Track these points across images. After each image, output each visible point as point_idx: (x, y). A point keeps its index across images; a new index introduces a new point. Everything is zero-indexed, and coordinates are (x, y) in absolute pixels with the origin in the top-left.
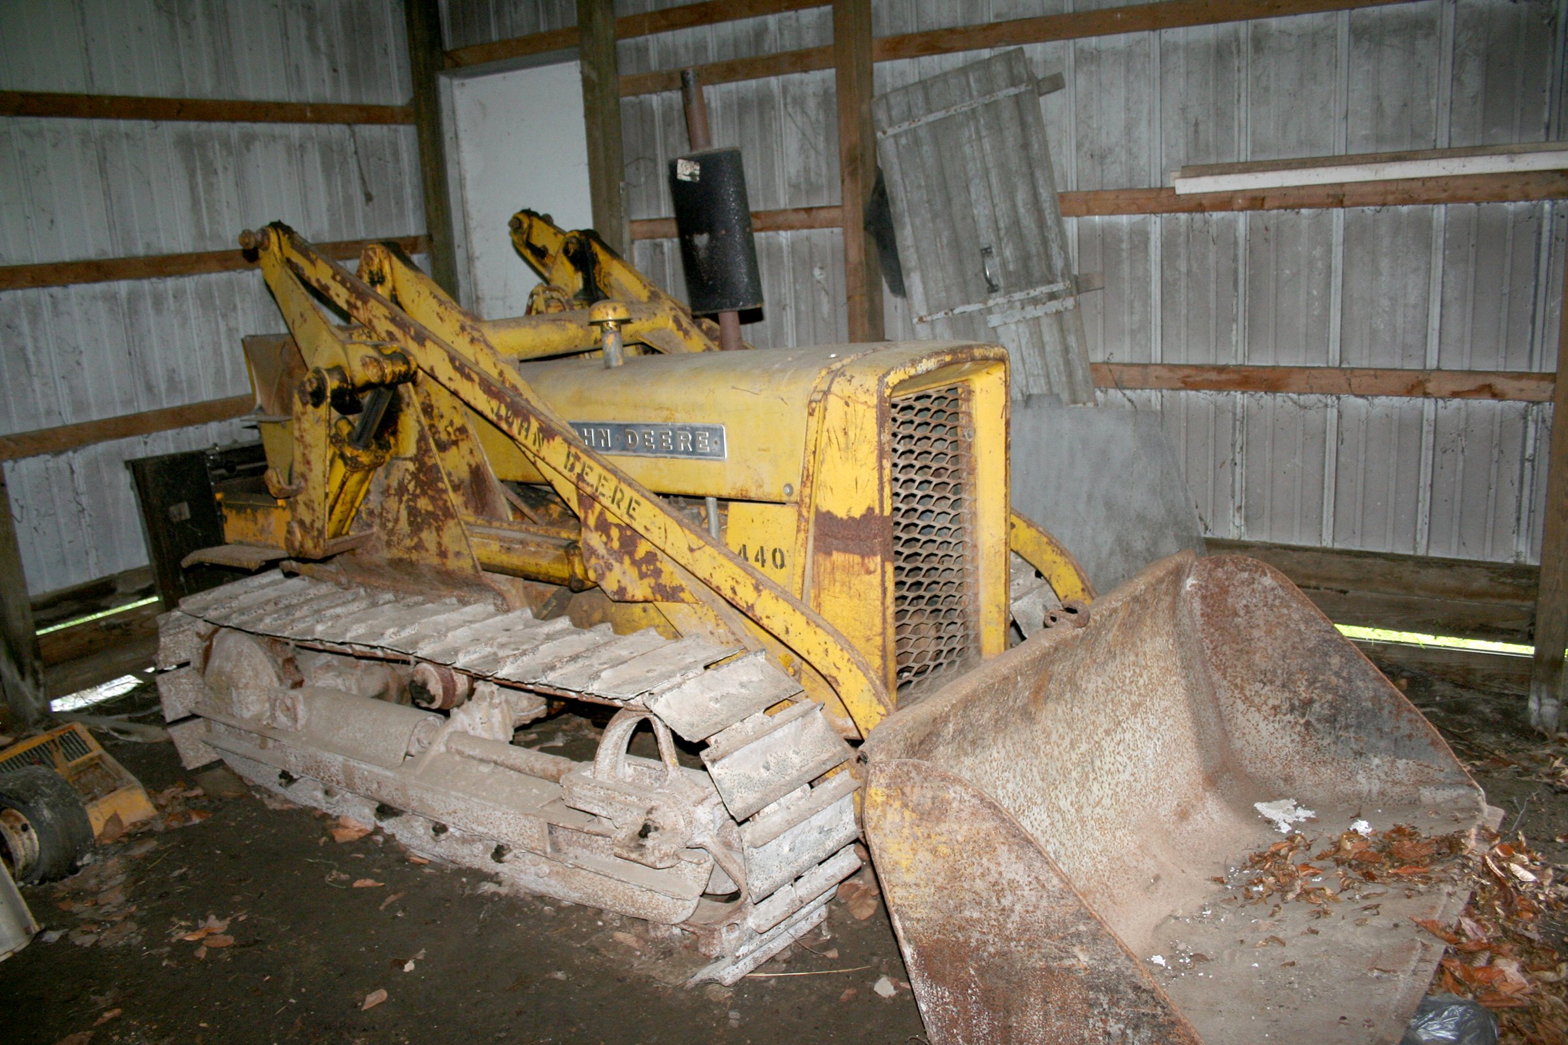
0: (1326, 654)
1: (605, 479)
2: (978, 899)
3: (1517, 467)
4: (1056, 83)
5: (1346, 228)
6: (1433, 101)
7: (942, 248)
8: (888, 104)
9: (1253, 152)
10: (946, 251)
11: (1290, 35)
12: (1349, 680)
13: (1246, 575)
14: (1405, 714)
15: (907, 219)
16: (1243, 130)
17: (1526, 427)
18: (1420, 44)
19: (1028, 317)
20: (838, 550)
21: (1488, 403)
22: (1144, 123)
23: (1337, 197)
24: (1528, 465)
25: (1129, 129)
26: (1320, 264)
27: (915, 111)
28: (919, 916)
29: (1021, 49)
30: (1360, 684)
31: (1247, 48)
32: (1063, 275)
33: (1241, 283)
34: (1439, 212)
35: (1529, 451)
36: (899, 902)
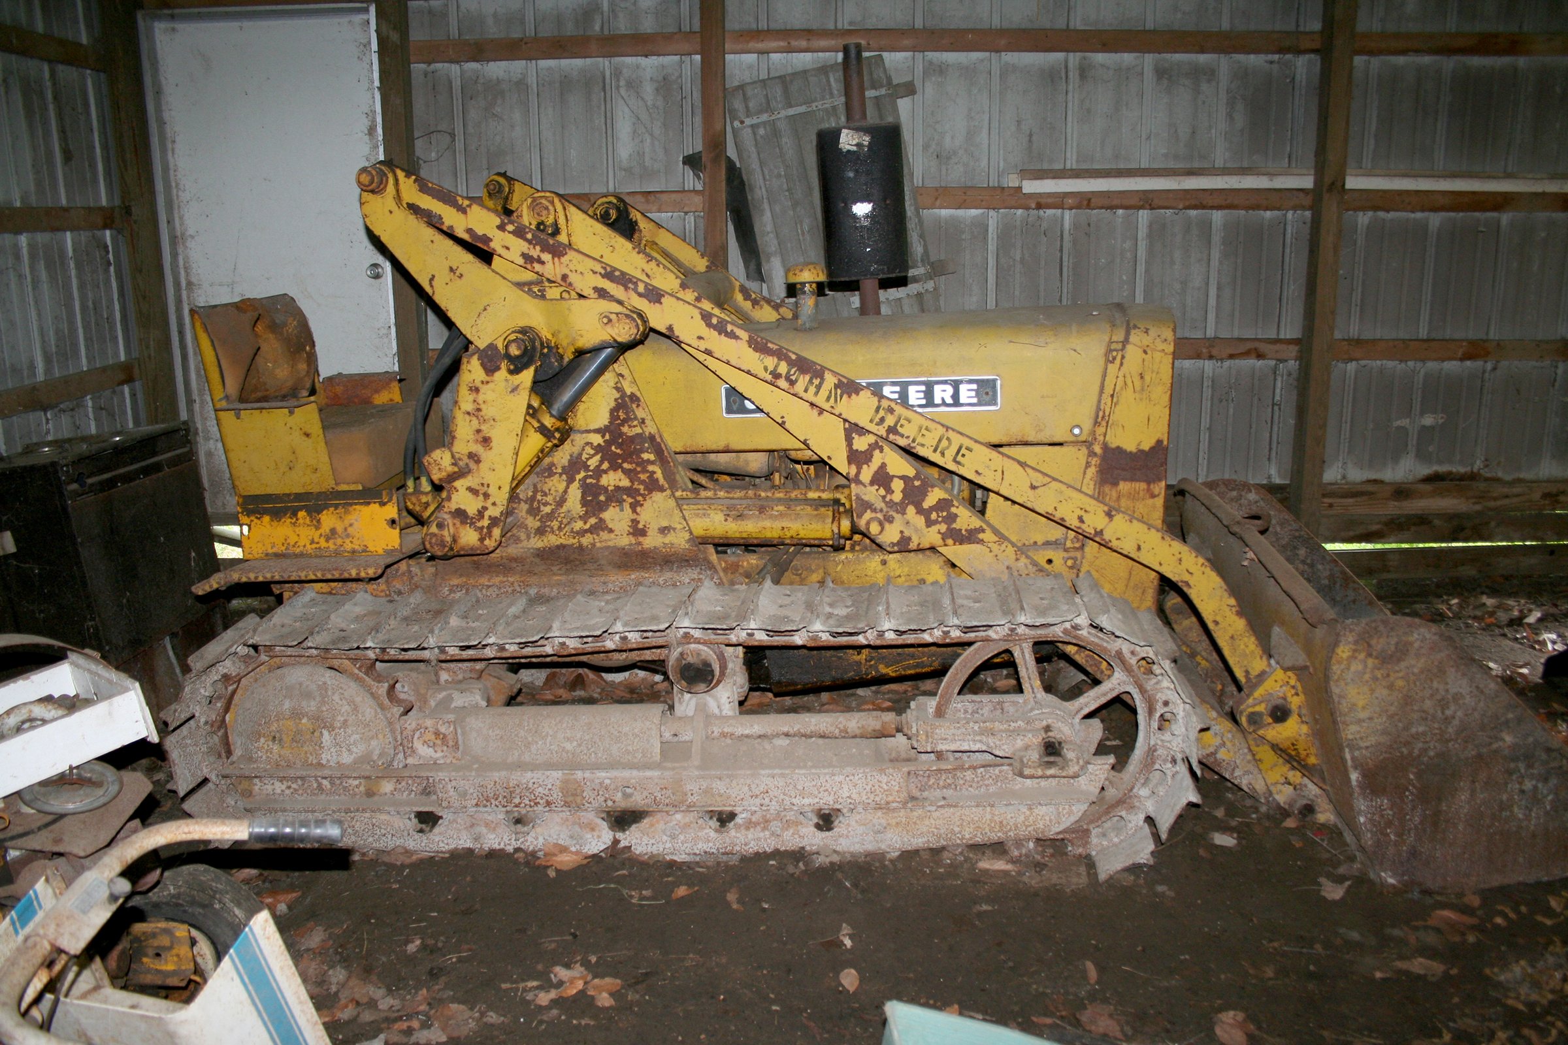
0: (1295, 548)
1: (927, 429)
2: (1424, 715)
3: (1270, 410)
4: (909, 89)
5: (1150, 226)
6: (1213, 131)
7: (803, 234)
8: (744, 95)
9: (1078, 161)
10: (808, 237)
11: (1108, 68)
12: (1312, 566)
13: (1234, 493)
14: (1351, 585)
15: (766, 206)
16: (1069, 142)
17: (1275, 380)
18: (1204, 86)
19: (891, 298)
20: (1125, 480)
21: (1251, 362)
22: (985, 131)
23: (1147, 200)
24: (1276, 408)
25: (970, 135)
26: (1129, 255)
27: (773, 104)
28: (1368, 744)
29: (880, 56)
30: (1320, 567)
31: (1074, 75)
32: (922, 261)
33: (1065, 270)
34: (1217, 216)
35: (1277, 398)
36: (1350, 737)
